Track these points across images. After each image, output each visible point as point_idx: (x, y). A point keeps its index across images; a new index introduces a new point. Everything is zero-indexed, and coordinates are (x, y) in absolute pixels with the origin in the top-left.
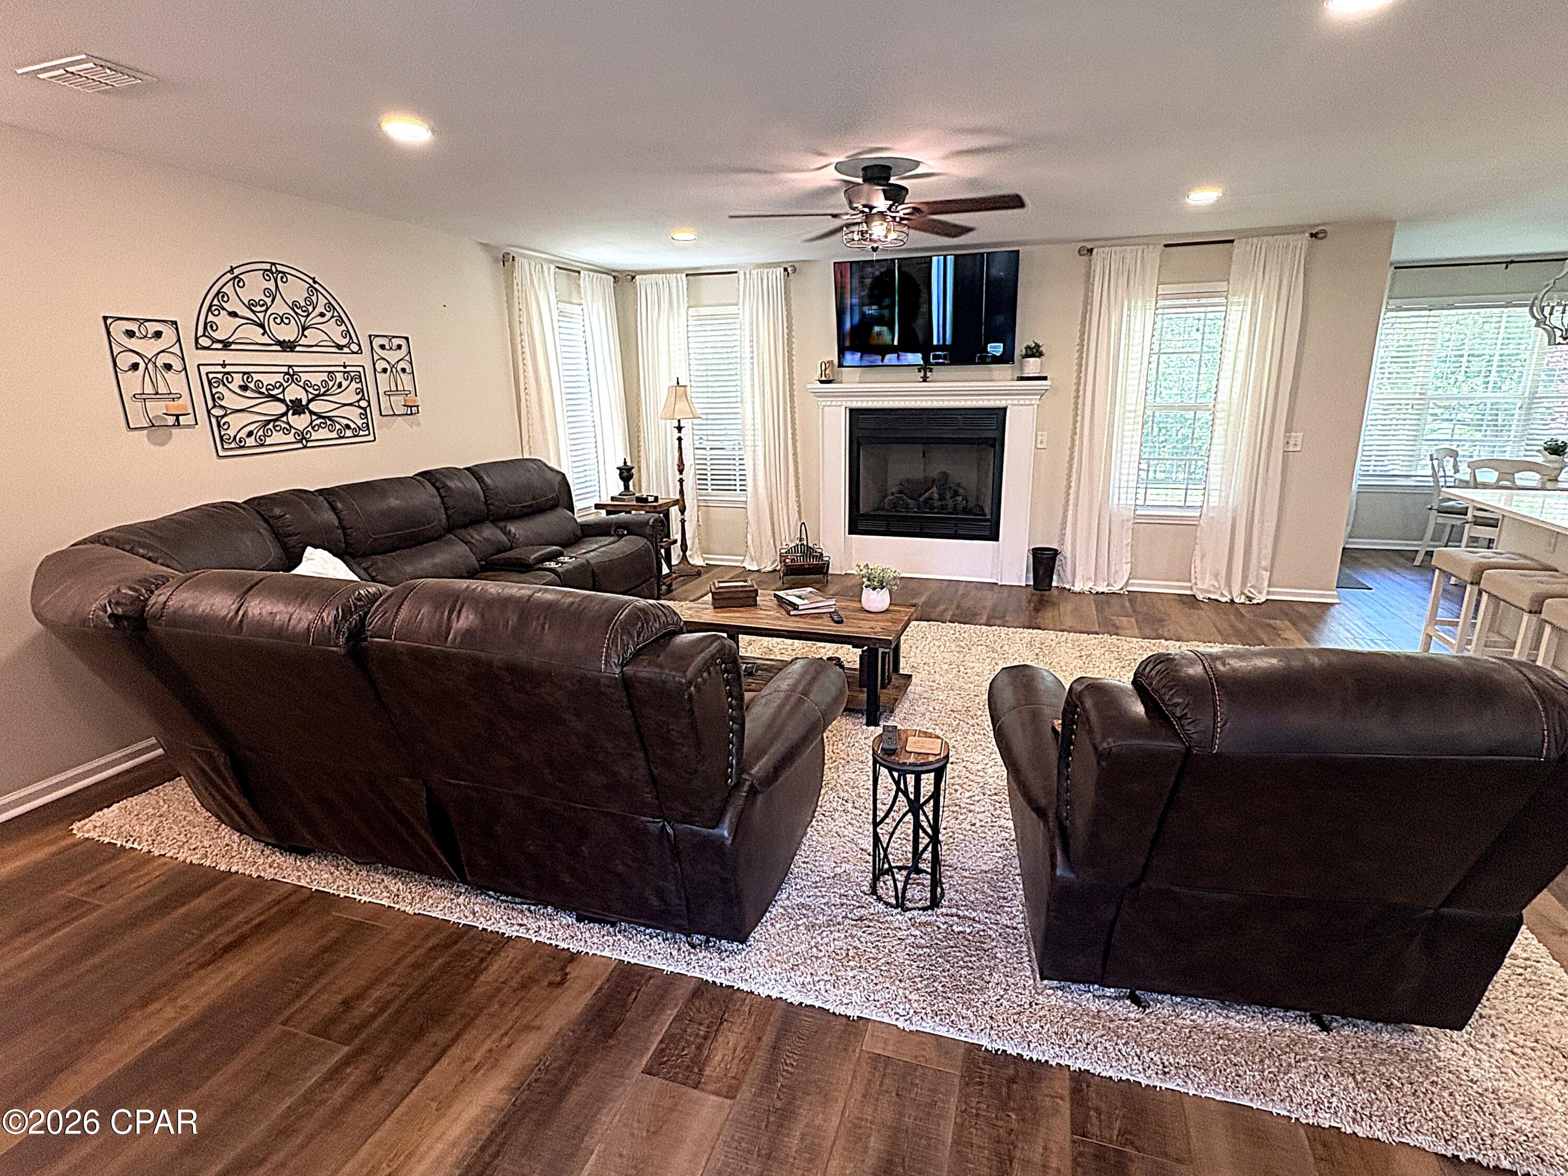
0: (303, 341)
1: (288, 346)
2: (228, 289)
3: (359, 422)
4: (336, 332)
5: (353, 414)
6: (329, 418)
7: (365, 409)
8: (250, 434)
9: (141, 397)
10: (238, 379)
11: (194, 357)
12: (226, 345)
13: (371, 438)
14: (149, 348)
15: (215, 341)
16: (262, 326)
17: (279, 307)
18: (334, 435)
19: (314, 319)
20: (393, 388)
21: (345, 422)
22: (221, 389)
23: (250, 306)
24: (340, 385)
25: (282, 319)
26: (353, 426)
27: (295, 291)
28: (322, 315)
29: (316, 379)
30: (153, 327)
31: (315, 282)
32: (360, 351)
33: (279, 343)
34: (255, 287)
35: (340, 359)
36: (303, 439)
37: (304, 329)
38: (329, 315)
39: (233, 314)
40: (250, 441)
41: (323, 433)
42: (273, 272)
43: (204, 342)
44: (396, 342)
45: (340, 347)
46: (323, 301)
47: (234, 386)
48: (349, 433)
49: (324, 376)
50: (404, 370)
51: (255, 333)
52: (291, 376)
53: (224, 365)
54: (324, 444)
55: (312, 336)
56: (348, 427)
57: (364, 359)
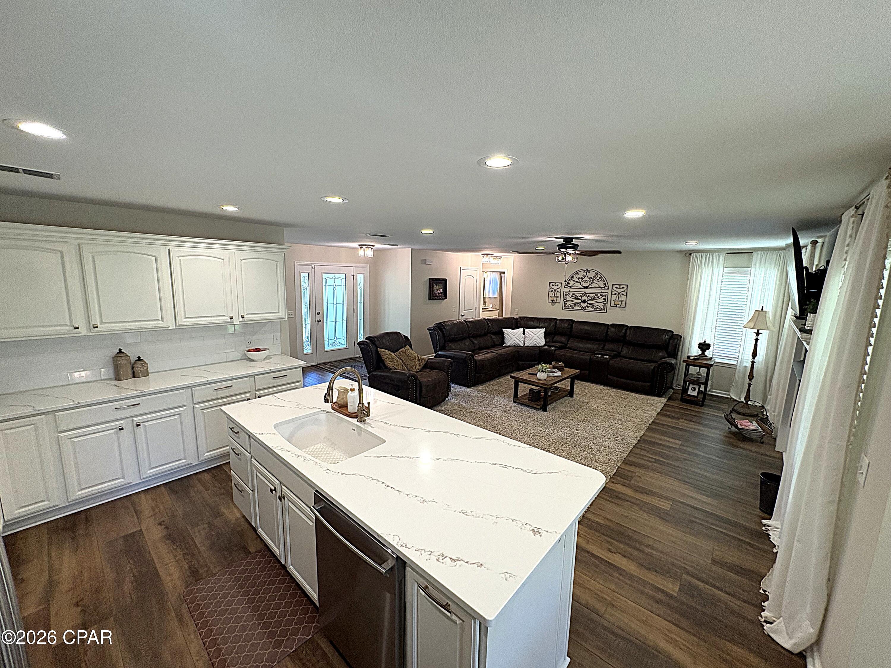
0: (591, 286)
1: (586, 287)
2: (574, 276)
3: (602, 307)
4: (601, 284)
5: (601, 305)
6: (593, 305)
7: (605, 304)
8: (571, 306)
9: (551, 297)
10: (571, 294)
11: (563, 289)
12: (571, 287)
13: (605, 312)
14: (555, 288)
15: (568, 286)
16: (580, 283)
17: (586, 279)
18: (593, 309)
19: (596, 281)
20: (617, 299)
21: (597, 306)
22: (567, 296)
23: (578, 279)
24: (599, 297)
25: (586, 281)
26: (599, 308)
27: (592, 275)
28: (598, 280)
29: (591, 295)
30: (557, 284)
31: (598, 272)
32: (608, 289)
33: (583, 287)
34: (581, 275)
35: (601, 291)
36: (584, 309)
37: (592, 283)
38: (600, 280)
39: (574, 281)
40: (570, 308)
41: (590, 308)
42: (587, 271)
43: (566, 287)
44: (622, 286)
45: (601, 288)
46: (599, 276)
47: (570, 296)
48: (598, 309)
49: (594, 295)
50: (623, 294)
51: (578, 285)
52: (585, 294)
53: (569, 291)
54: (589, 311)
55: (593, 285)
56: (598, 308)
57: (609, 291)
